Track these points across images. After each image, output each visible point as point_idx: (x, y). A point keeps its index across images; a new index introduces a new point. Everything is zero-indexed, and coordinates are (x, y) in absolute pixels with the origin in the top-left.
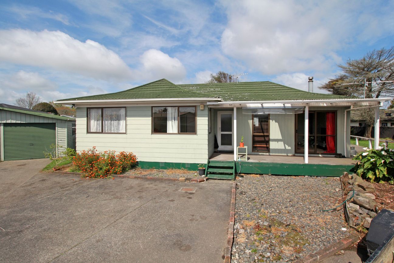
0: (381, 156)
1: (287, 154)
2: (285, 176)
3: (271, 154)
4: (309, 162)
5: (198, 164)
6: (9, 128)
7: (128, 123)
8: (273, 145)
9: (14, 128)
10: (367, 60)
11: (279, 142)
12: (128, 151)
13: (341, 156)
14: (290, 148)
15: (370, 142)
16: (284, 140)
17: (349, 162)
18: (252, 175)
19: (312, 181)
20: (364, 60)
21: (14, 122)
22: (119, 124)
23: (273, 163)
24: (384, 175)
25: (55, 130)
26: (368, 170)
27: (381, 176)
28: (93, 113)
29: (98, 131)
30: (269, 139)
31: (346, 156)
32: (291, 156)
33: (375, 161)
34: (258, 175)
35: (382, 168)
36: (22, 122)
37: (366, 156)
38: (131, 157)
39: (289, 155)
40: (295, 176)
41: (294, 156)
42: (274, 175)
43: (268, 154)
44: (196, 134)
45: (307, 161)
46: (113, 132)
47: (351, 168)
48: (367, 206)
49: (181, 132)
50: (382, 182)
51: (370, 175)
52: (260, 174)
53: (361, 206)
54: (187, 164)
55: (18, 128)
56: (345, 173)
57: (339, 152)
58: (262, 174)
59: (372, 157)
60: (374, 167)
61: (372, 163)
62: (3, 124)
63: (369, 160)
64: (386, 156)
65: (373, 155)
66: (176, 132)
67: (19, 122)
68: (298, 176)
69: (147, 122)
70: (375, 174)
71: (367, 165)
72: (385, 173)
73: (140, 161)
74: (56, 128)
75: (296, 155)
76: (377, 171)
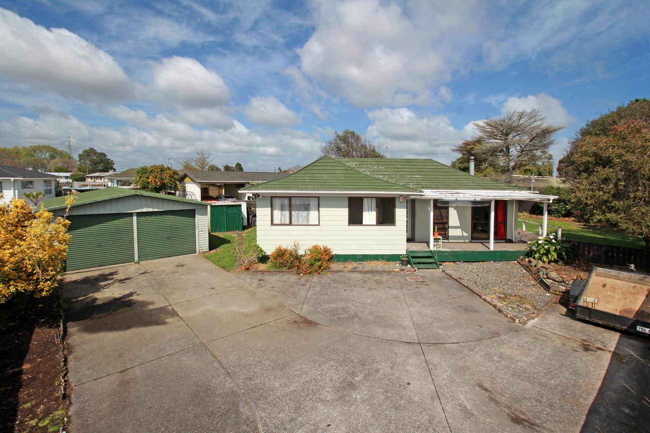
0: (552, 244)
1: (464, 240)
2: (474, 262)
3: (450, 241)
4: (494, 248)
5: (401, 255)
6: (143, 219)
7: (321, 215)
8: (452, 232)
9: (148, 218)
10: (507, 121)
11: (457, 229)
12: (321, 244)
13: (510, 241)
14: (467, 235)
15: (524, 224)
16: (462, 227)
17: (523, 248)
18: (447, 263)
19: (499, 265)
20: (504, 121)
21: (150, 210)
22: (308, 215)
23: (464, 251)
24: (555, 258)
25: (195, 218)
26: (543, 254)
27: (553, 259)
28: (277, 202)
29: (282, 223)
30: (448, 226)
31: (514, 241)
32: (468, 243)
33: (549, 248)
34: (452, 263)
35: (553, 253)
36: (159, 210)
37: (541, 244)
38: (326, 251)
39: (466, 241)
40: (483, 262)
41: (471, 242)
42: (465, 262)
43: (447, 241)
44: (395, 225)
45: (492, 249)
46: (300, 223)
47: (526, 253)
48: (557, 280)
49: (379, 223)
50: (553, 264)
51: (545, 259)
52: (453, 262)
53: (553, 280)
54: (386, 255)
55: (154, 218)
56: (522, 257)
57: (508, 237)
58: (455, 262)
59: (546, 245)
60: (548, 252)
61: (546, 249)
62: (136, 214)
63: (543, 247)
64: (556, 243)
65: (546, 242)
66: (375, 223)
67: (156, 210)
68: (485, 261)
69: (343, 213)
70: (548, 258)
71: (542, 251)
72: (556, 257)
73: (335, 255)
74: (197, 215)
75: (472, 241)
76: (549, 256)
